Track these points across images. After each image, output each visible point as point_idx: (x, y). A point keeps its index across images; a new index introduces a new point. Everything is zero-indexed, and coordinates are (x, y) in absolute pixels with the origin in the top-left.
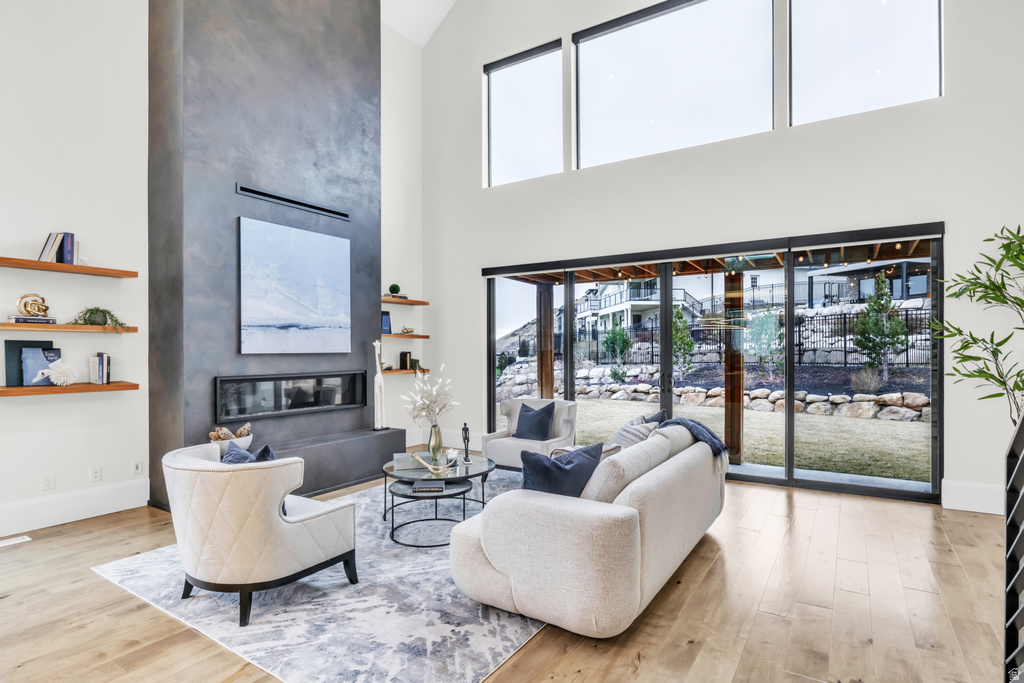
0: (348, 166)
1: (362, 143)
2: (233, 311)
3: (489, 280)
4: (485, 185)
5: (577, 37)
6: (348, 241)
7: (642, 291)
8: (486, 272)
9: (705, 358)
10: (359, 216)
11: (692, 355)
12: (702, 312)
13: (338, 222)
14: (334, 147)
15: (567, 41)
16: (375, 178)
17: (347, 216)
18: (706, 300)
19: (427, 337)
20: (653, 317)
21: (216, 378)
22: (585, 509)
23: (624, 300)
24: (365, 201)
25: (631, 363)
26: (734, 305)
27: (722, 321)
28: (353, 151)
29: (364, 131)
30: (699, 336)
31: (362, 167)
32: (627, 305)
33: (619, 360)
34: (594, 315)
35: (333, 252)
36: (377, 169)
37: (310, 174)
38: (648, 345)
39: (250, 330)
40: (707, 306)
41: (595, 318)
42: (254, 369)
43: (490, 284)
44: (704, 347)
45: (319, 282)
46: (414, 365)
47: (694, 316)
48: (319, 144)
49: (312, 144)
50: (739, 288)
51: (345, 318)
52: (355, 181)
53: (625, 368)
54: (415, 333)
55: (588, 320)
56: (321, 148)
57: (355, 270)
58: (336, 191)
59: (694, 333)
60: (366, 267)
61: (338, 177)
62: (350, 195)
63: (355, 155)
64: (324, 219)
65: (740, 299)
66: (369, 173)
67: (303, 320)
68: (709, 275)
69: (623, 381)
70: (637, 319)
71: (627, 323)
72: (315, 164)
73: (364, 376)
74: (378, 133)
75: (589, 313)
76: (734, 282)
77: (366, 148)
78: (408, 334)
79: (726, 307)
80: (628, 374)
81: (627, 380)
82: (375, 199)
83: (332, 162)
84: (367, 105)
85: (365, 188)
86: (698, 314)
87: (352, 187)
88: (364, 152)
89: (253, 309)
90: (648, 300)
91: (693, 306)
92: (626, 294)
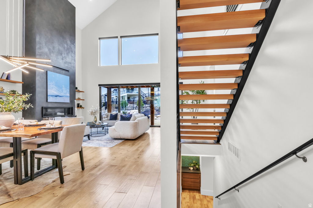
0: (69, 59)
1: (71, 54)
2: (46, 92)
3: (100, 87)
4: (99, 65)
5: (121, 37)
6: (69, 77)
7: (130, 90)
8: (99, 85)
9: (147, 108)
10: (70, 71)
11: (143, 107)
12: (146, 97)
13: (67, 72)
14: (66, 55)
15: (119, 37)
16: (74, 62)
17: (68, 71)
18: (147, 93)
19: (84, 100)
20: (133, 98)
21: (42, 107)
22: (131, 121)
23: (125, 92)
24: (72, 68)
25: (128, 110)
26: (152, 95)
27: (150, 98)
28: (70, 56)
29: (72, 51)
30: (145, 103)
31: (72, 60)
32: (126, 94)
33: (124, 109)
34: (116, 97)
35: (66, 79)
36: (75, 60)
37: (61, 61)
38: (132, 105)
39: (49, 96)
40: (147, 95)
41: (116, 98)
42: (50, 105)
43: (100, 88)
44: (146, 105)
45: (63, 86)
46: (81, 107)
47: (144, 98)
48: (63, 54)
49: (61, 54)
50: (153, 91)
51: (68, 95)
52: (70, 63)
53: (126, 111)
54: (81, 99)
55: (114, 98)
56: (63, 55)
57: (70, 84)
58: (66, 65)
59: (144, 102)
60: (73, 82)
61: (67, 62)
62: (69, 66)
63: (70, 57)
64: (64, 72)
65: (153, 93)
66: (73, 61)
67: (60, 95)
68: (148, 88)
69: (126, 114)
70: (129, 98)
71: (126, 99)
72: (62, 59)
73: (72, 108)
74: (75, 52)
75: (115, 96)
76: (152, 90)
77: (72, 55)
78: (79, 99)
79: (151, 95)
80: (127, 112)
81: (127, 114)
82: (74, 67)
83: (65, 58)
84: (73, 45)
85: (72, 65)
86: (145, 97)
87: (70, 64)
88: (72, 56)
89: (50, 92)
90: (132, 93)
91: (143, 95)
92: (126, 91)
